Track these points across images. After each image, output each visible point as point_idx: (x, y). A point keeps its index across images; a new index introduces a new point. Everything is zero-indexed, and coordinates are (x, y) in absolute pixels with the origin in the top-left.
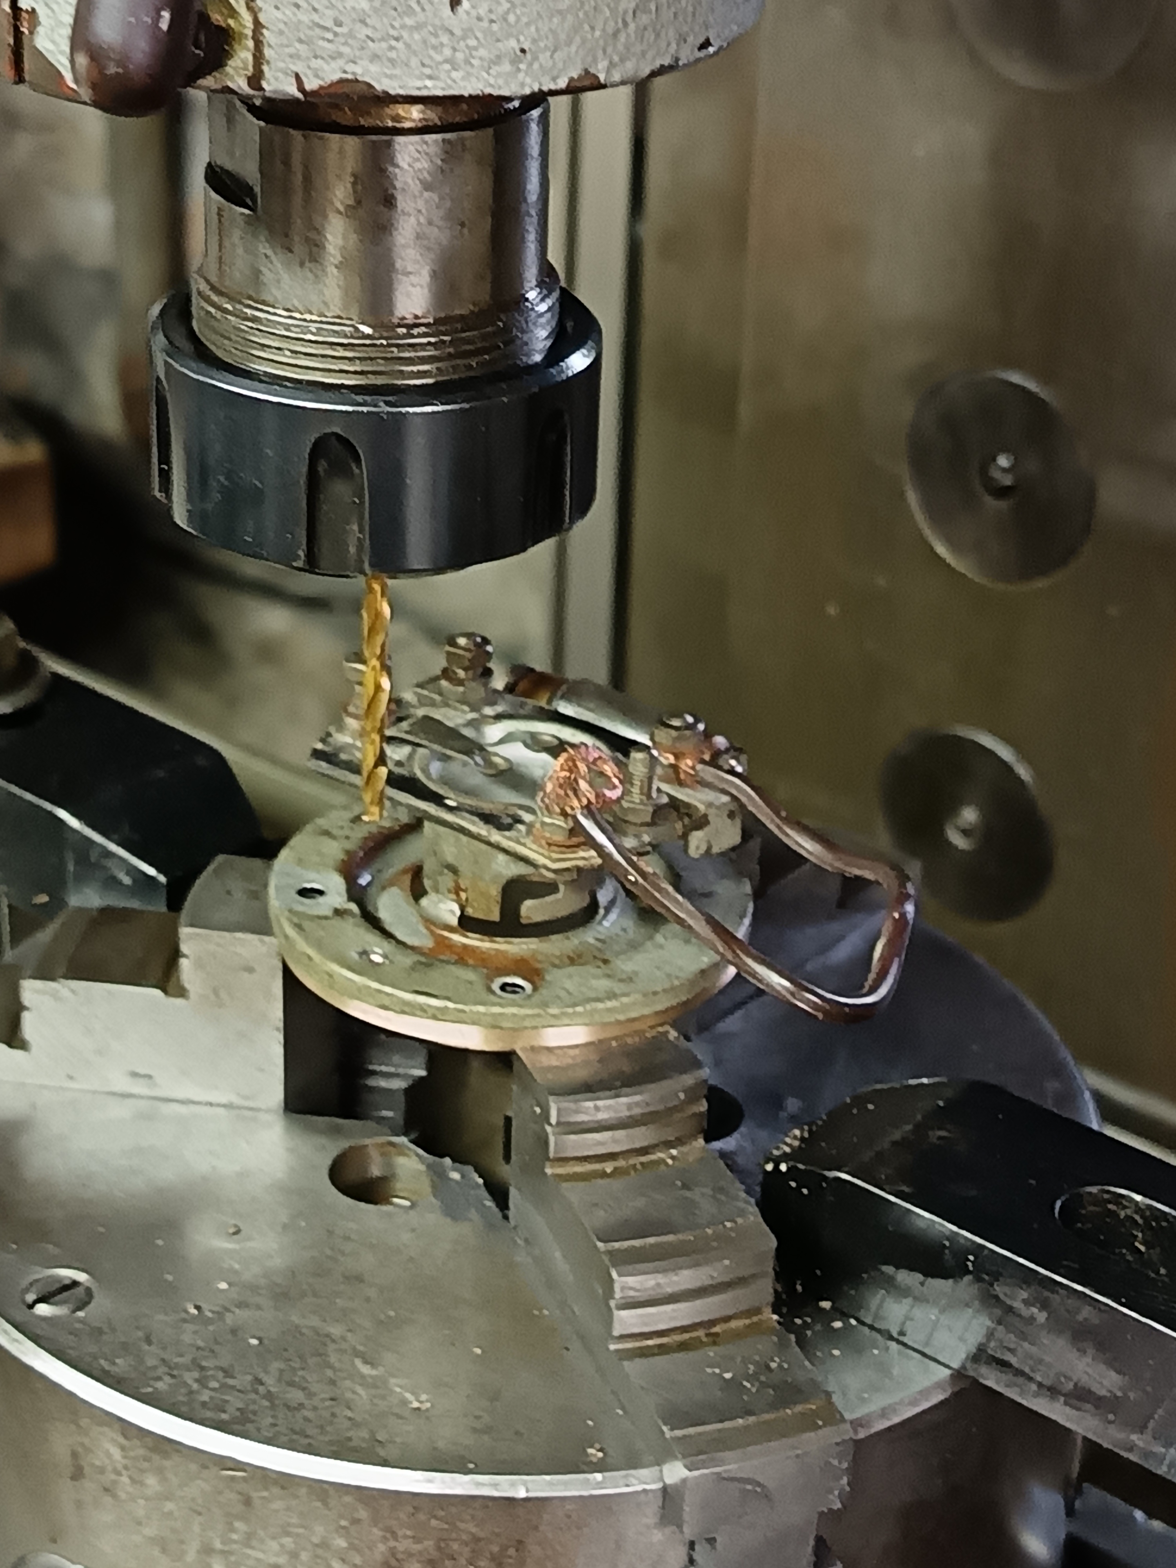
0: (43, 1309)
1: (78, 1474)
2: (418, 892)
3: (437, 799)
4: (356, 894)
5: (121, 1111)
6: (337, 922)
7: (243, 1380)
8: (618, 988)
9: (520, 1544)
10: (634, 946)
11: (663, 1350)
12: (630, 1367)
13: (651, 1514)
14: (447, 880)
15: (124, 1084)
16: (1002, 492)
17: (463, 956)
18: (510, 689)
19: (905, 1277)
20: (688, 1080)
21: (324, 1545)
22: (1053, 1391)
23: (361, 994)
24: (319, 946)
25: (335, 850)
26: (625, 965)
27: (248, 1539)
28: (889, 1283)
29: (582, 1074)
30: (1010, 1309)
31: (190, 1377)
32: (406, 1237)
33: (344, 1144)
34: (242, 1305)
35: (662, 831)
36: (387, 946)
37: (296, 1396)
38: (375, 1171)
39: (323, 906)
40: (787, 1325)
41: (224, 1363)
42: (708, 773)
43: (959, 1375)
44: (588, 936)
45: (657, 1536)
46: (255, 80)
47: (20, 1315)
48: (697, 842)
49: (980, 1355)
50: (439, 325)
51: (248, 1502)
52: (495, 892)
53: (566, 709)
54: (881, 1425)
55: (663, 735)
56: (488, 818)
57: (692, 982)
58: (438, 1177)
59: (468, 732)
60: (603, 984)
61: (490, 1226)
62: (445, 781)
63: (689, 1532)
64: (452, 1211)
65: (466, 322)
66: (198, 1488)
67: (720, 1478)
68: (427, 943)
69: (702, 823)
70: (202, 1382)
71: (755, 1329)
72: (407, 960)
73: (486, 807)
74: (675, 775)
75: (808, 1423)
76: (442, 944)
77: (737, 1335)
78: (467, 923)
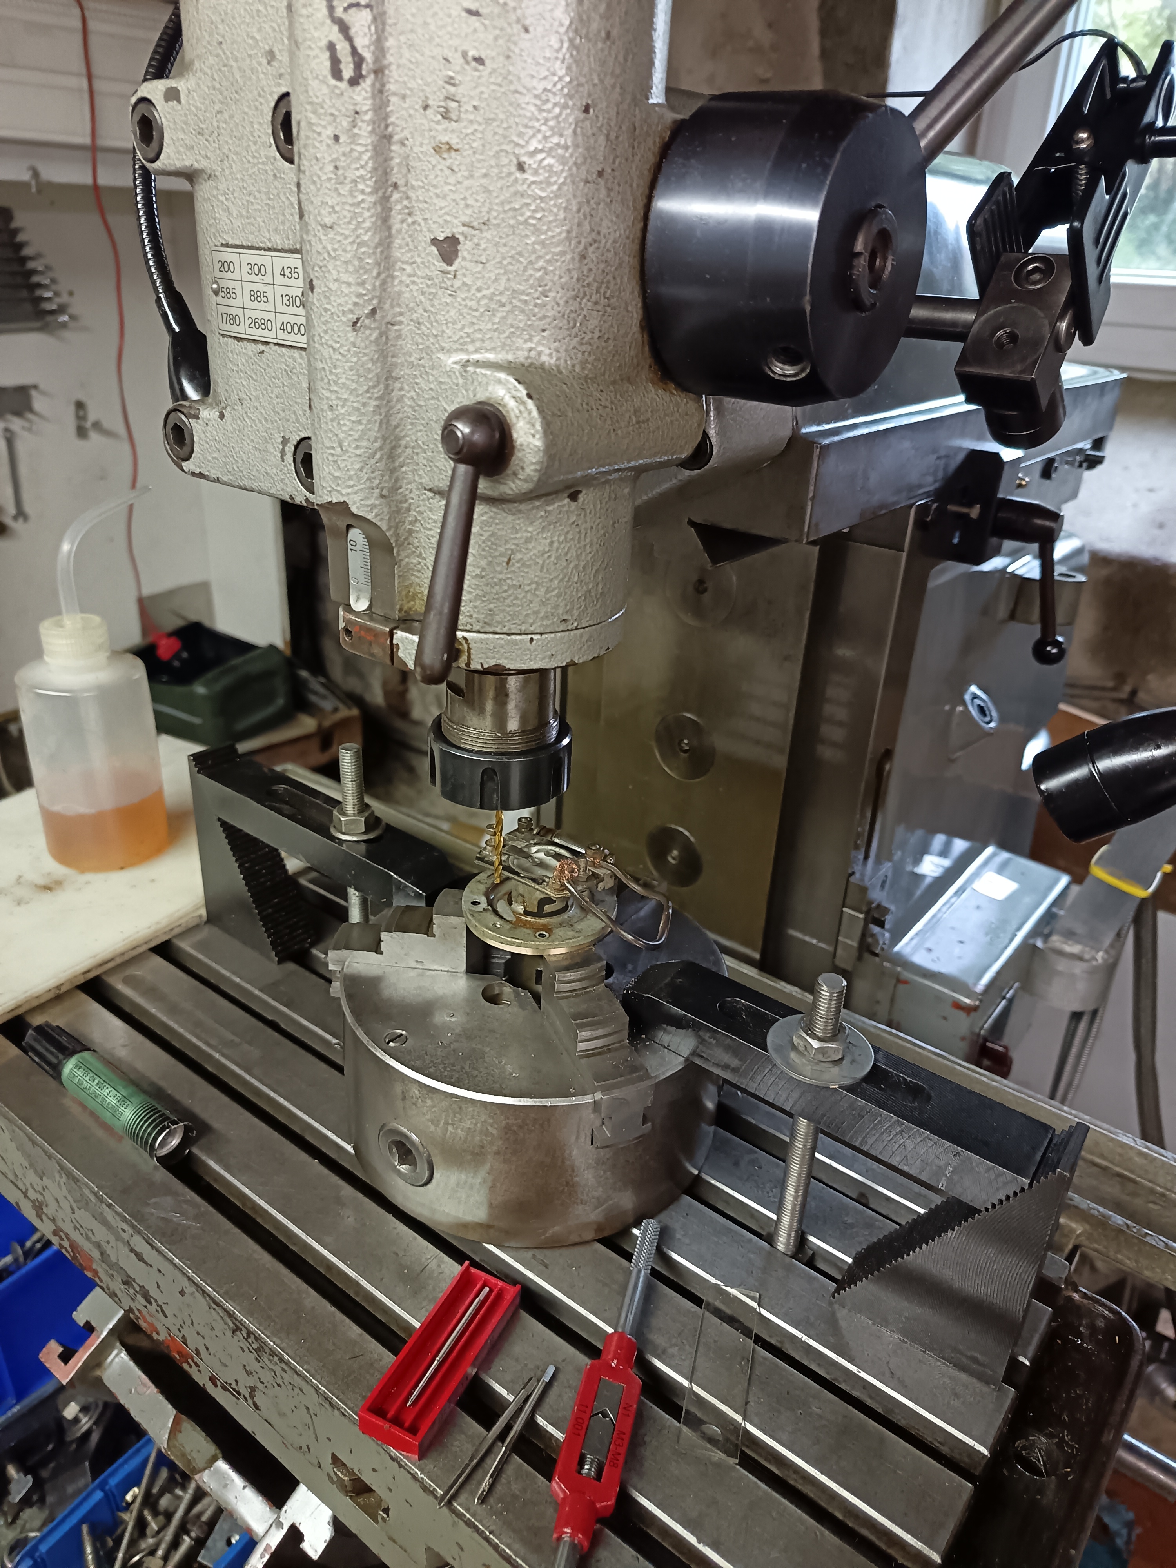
0: (391, 1044)
1: (404, 1099)
2: (510, 903)
3: (518, 874)
4: (490, 903)
5: (413, 973)
6: (484, 914)
7: (458, 1068)
8: (577, 935)
9: (549, 1120)
10: (581, 920)
11: (593, 1055)
12: (584, 1061)
13: (590, 1110)
14: (520, 899)
15: (413, 965)
16: (686, 751)
17: (525, 924)
18: (538, 833)
19: (670, 1028)
20: (599, 965)
21: (485, 1121)
22: (718, 1065)
23: (494, 938)
24: (479, 921)
25: (482, 888)
26: (578, 926)
27: (460, 1120)
28: (665, 1030)
29: (565, 963)
30: (704, 1040)
31: (441, 1067)
32: (508, 1016)
33: (485, 984)
34: (456, 1041)
35: (590, 883)
36: (502, 922)
37: (475, 1073)
38: (497, 992)
39: (480, 908)
40: (631, 1043)
41: (452, 1061)
42: (604, 864)
43: (687, 1060)
44: (565, 916)
45: (592, 1116)
46: (468, 664)
47: (385, 1046)
48: (601, 885)
49: (694, 1053)
50: (523, 732)
51: (460, 1108)
52: (536, 903)
53: (557, 841)
54: (663, 1077)
55: (590, 852)
56: (534, 880)
57: (599, 932)
58: (517, 995)
59: (526, 850)
60: (571, 933)
61: (535, 1011)
62: (519, 866)
63: (603, 1116)
64: (522, 1007)
65: (532, 731)
66: (445, 1104)
67: (613, 1098)
68: (514, 919)
69: (602, 880)
70: (445, 1068)
71: (622, 1047)
72: (507, 926)
73: (533, 876)
74: (593, 865)
75: (641, 1079)
76: (518, 918)
77: (616, 1049)
78: (527, 913)
